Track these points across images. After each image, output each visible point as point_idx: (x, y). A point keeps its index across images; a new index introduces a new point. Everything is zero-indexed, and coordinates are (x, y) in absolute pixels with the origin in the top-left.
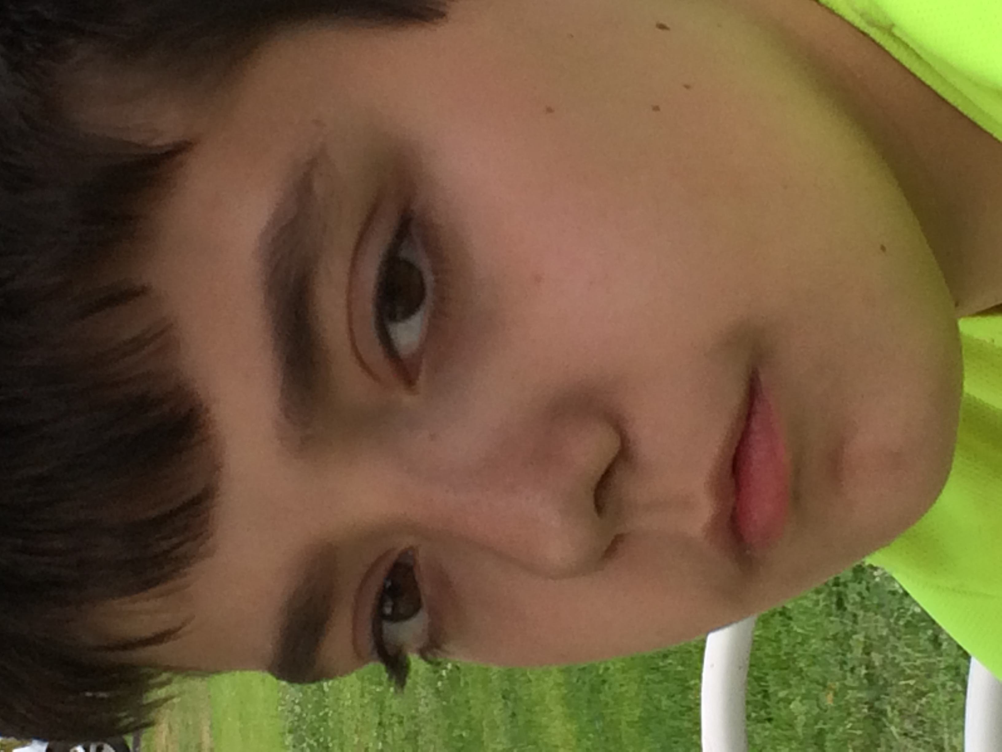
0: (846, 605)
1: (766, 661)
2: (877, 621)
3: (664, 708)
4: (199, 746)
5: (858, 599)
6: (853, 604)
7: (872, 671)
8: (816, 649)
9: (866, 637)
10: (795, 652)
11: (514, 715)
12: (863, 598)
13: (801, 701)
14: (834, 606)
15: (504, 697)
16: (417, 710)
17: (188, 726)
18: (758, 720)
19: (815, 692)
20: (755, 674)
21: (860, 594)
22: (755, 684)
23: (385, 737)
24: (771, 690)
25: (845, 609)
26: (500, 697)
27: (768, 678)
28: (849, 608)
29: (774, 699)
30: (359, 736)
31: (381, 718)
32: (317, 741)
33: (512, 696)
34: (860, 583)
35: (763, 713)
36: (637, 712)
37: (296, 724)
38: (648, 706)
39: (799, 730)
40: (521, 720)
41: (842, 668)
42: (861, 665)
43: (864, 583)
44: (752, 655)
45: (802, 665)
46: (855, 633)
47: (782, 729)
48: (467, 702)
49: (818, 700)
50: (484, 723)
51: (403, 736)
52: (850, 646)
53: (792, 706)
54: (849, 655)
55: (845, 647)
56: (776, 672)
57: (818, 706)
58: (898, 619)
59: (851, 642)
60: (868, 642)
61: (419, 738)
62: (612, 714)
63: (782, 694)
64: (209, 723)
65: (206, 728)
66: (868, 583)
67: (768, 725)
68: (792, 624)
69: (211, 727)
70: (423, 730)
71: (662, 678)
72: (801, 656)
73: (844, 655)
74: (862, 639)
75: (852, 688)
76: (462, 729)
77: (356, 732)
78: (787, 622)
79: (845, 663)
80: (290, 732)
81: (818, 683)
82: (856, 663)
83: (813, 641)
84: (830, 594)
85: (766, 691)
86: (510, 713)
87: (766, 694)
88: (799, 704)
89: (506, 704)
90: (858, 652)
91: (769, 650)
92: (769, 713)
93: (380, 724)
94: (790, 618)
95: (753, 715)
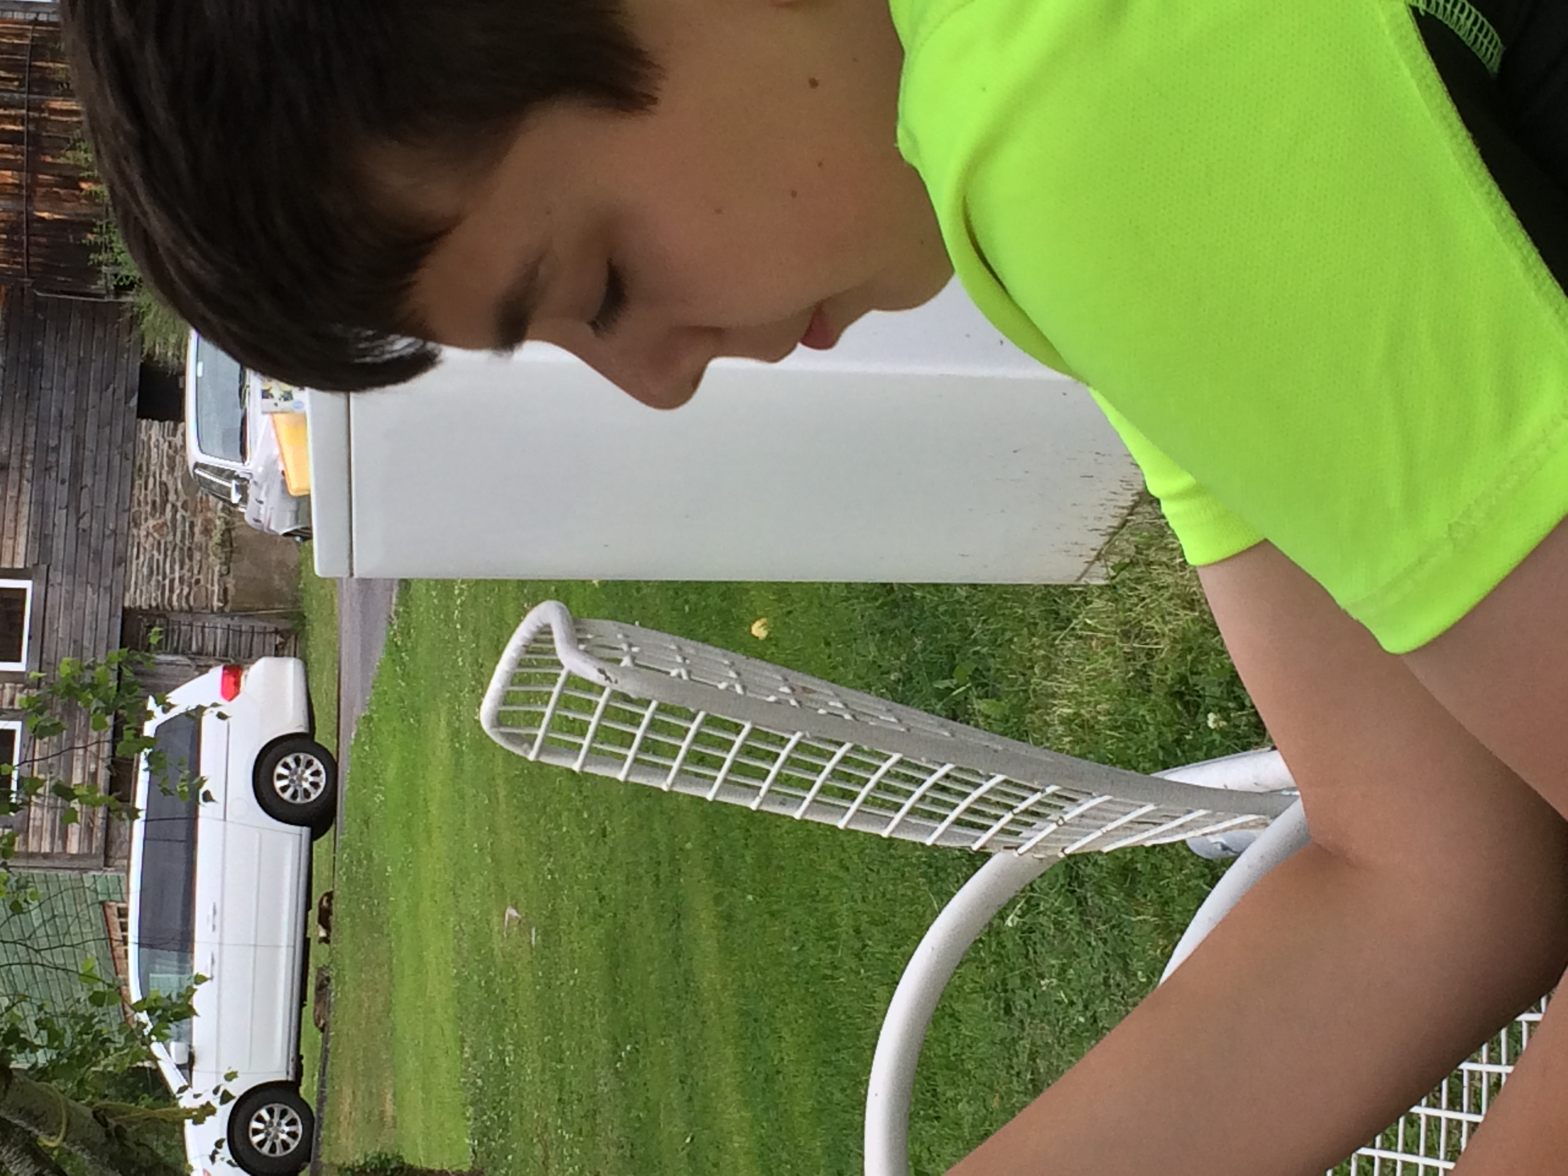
0: (1014, 1011)
1: (935, 1060)
2: (1043, 1029)
3: (835, 1101)
4: (382, 1113)
5: (1025, 1006)
6: (1021, 1010)
7: (1036, 1076)
8: (984, 1053)
9: (1033, 1044)
10: (963, 1053)
11: (690, 1099)
12: (1030, 1006)
13: (968, 1102)
14: (1002, 1012)
15: (681, 1082)
16: (596, 1089)
17: (371, 1093)
18: (927, 1118)
19: (982, 1094)
20: (925, 1073)
21: (1027, 1002)
22: (925, 1083)
23: (564, 1113)
24: (938, 1090)
25: (1013, 1015)
26: (677, 1080)
27: (938, 1078)
28: (1017, 1014)
29: (943, 1099)
30: (539, 1111)
31: (561, 1093)
32: (498, 1115)
33: (689, 1081)
34: (1028, 990)
35: (931, 1112)
36: (810, 1103)
37: (478, 1097)
38: (821, 1099)
39: (966, 1130)
40: (697, 1103)
41: (1008, 1073)
42: (1026, 1070)
43: (1031, 990)
44: (921, 1054)
45: (970, 1067)
46: (1022, 1039)
47: (951, 1129)
48: (645, 1084)
49: (984, 1101)
50: (662, 1106)
51: (582, 1114)
52: (1016, 1052)
53: (960, 1106)
54: (1015, 1060)
55: (1012, 1052)
56: (945, 1072)
57: (985, 1107)
58: (1063, 1028)
59: (1017, 1047)
60: (1034, 1049)
61: (598, 1116)
62: (786, 1103)
63: (950, 1094)
64: (392, 1091)
65: (389, 1097)
66: (1035, 991)
67: (936, 1123)
68: (962, 1027)
69: (394, 1095)
70: (602, 1110)
71: (835, 1071)
72: (969, 1058)
73: (1010, 1059)
74: (1028, 1046)
75: (1018, 1092)
76: (640, 1110)
77: (536, 1106)
78: (957, 1024)
79: (1012, 1068)
80: (472, 1104)
81: (985, 1085)
82: (1023, 1069)
83: (980, 1044)
84: (999, 999)
85: (935, 1090)
86: (686, 1097)
87: (935, 1094)
88: (967, 1106)
89: (683, 1088)
90: (1024, 1058)
91: (939, 1051)
92: (936, 1112)
93: (560, 1100)
94: (960, 1021)
95: (922, 1113)
